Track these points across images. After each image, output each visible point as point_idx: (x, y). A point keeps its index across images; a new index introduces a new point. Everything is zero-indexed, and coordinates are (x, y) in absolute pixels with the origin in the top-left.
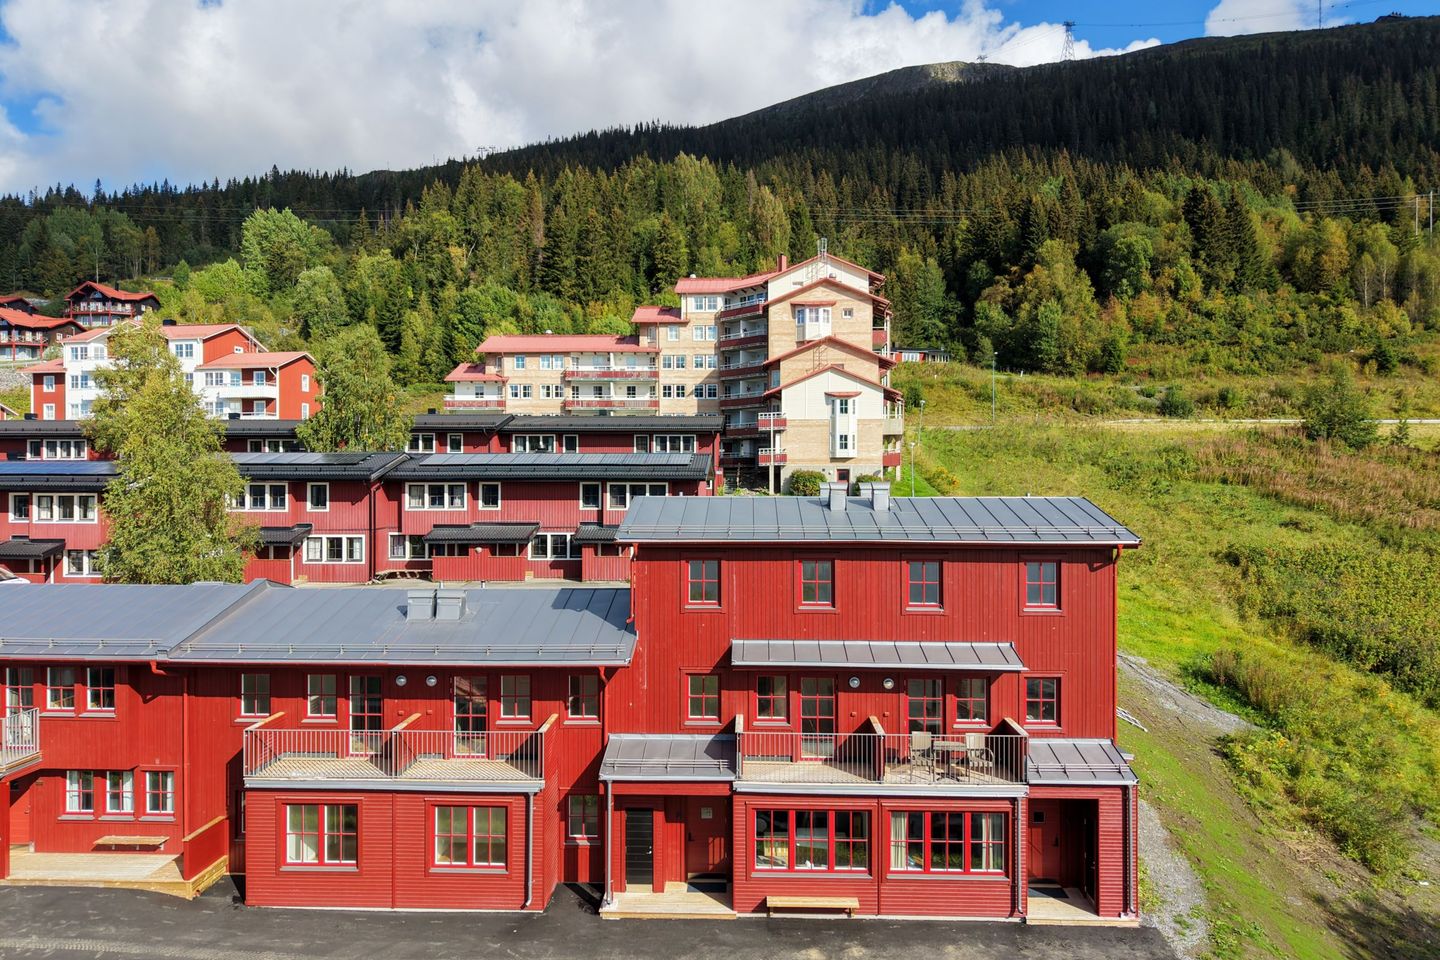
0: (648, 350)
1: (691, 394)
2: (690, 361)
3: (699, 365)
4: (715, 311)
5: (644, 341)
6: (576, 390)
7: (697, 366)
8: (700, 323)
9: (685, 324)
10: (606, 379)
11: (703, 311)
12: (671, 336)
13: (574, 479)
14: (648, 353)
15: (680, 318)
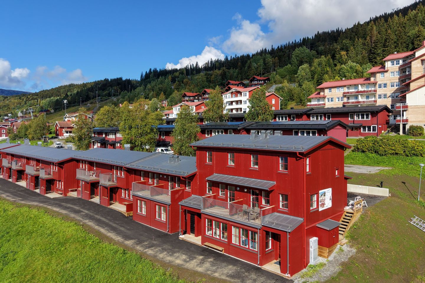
0: (374, 82)
1: (389, 97)
2: (389, 85)
3: (392, 86)
4: (399, 65)
5: (372, 79)
6: (348, 98)
7: (391, 87)
8: (393, 70)
9: (387, 71)
10: (357, 94)
11: (394, 66)
12: (382, 76)
13: (291, 129)
14: (374, 83)
15: (385, 69)
